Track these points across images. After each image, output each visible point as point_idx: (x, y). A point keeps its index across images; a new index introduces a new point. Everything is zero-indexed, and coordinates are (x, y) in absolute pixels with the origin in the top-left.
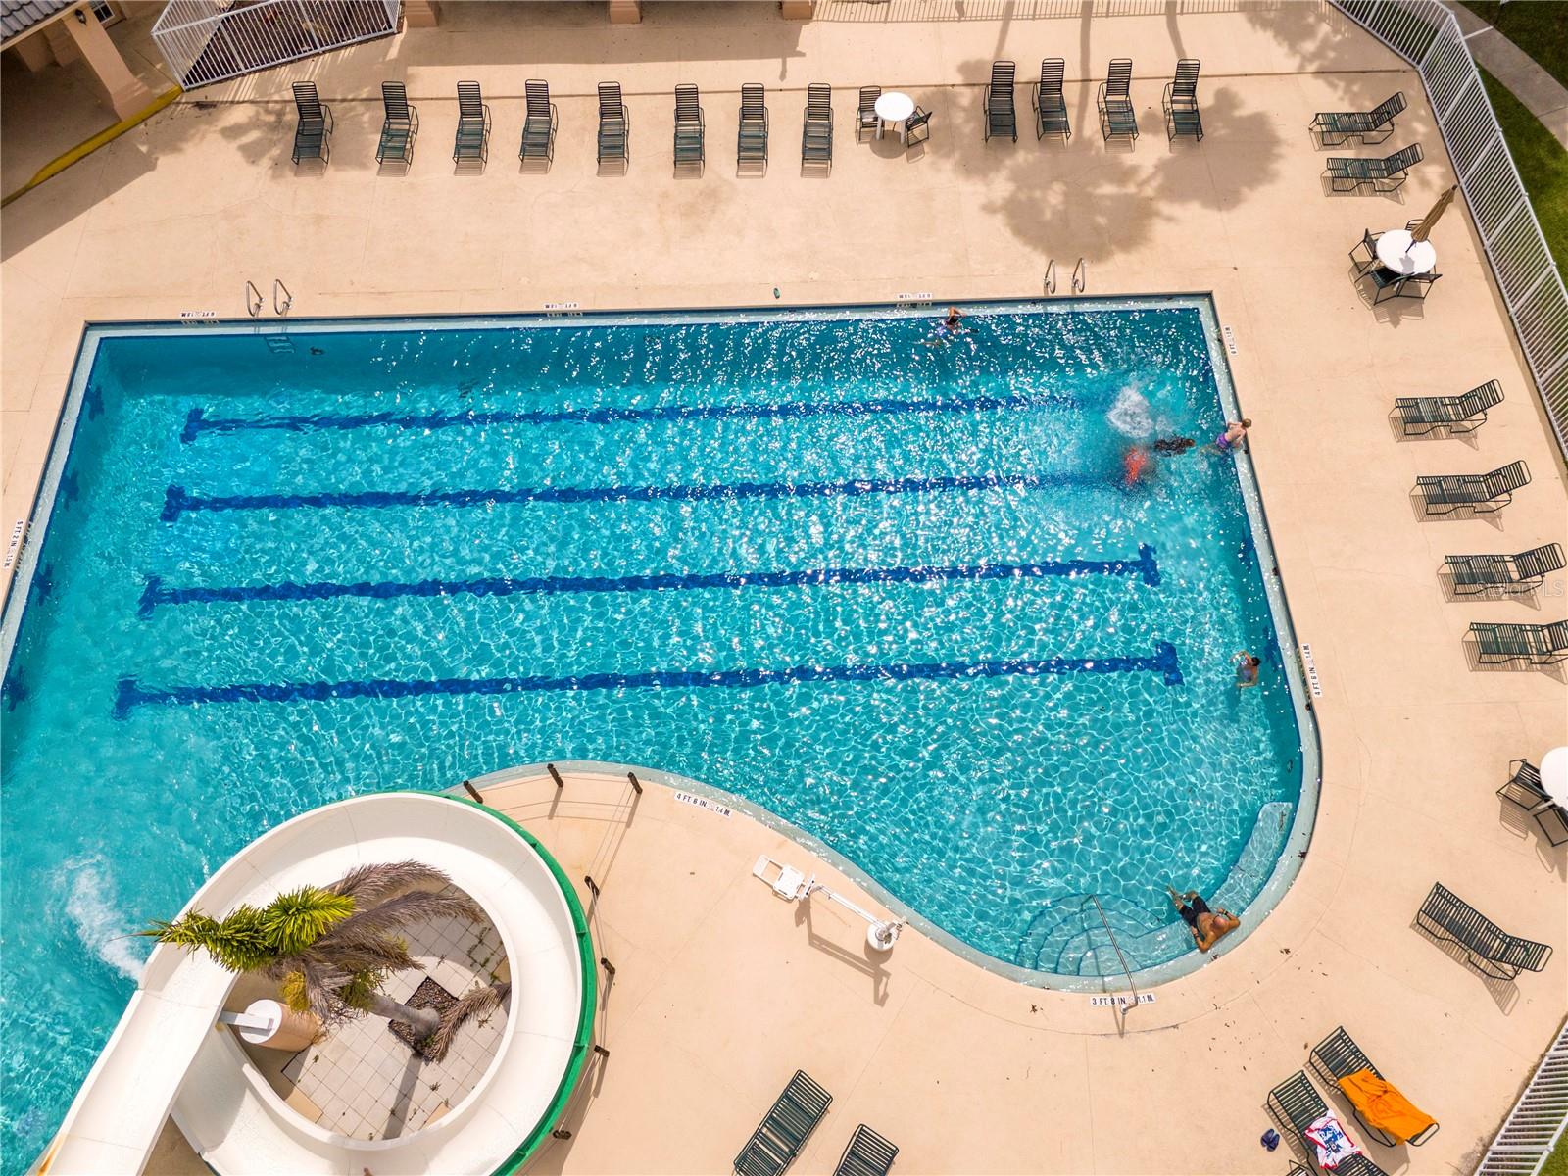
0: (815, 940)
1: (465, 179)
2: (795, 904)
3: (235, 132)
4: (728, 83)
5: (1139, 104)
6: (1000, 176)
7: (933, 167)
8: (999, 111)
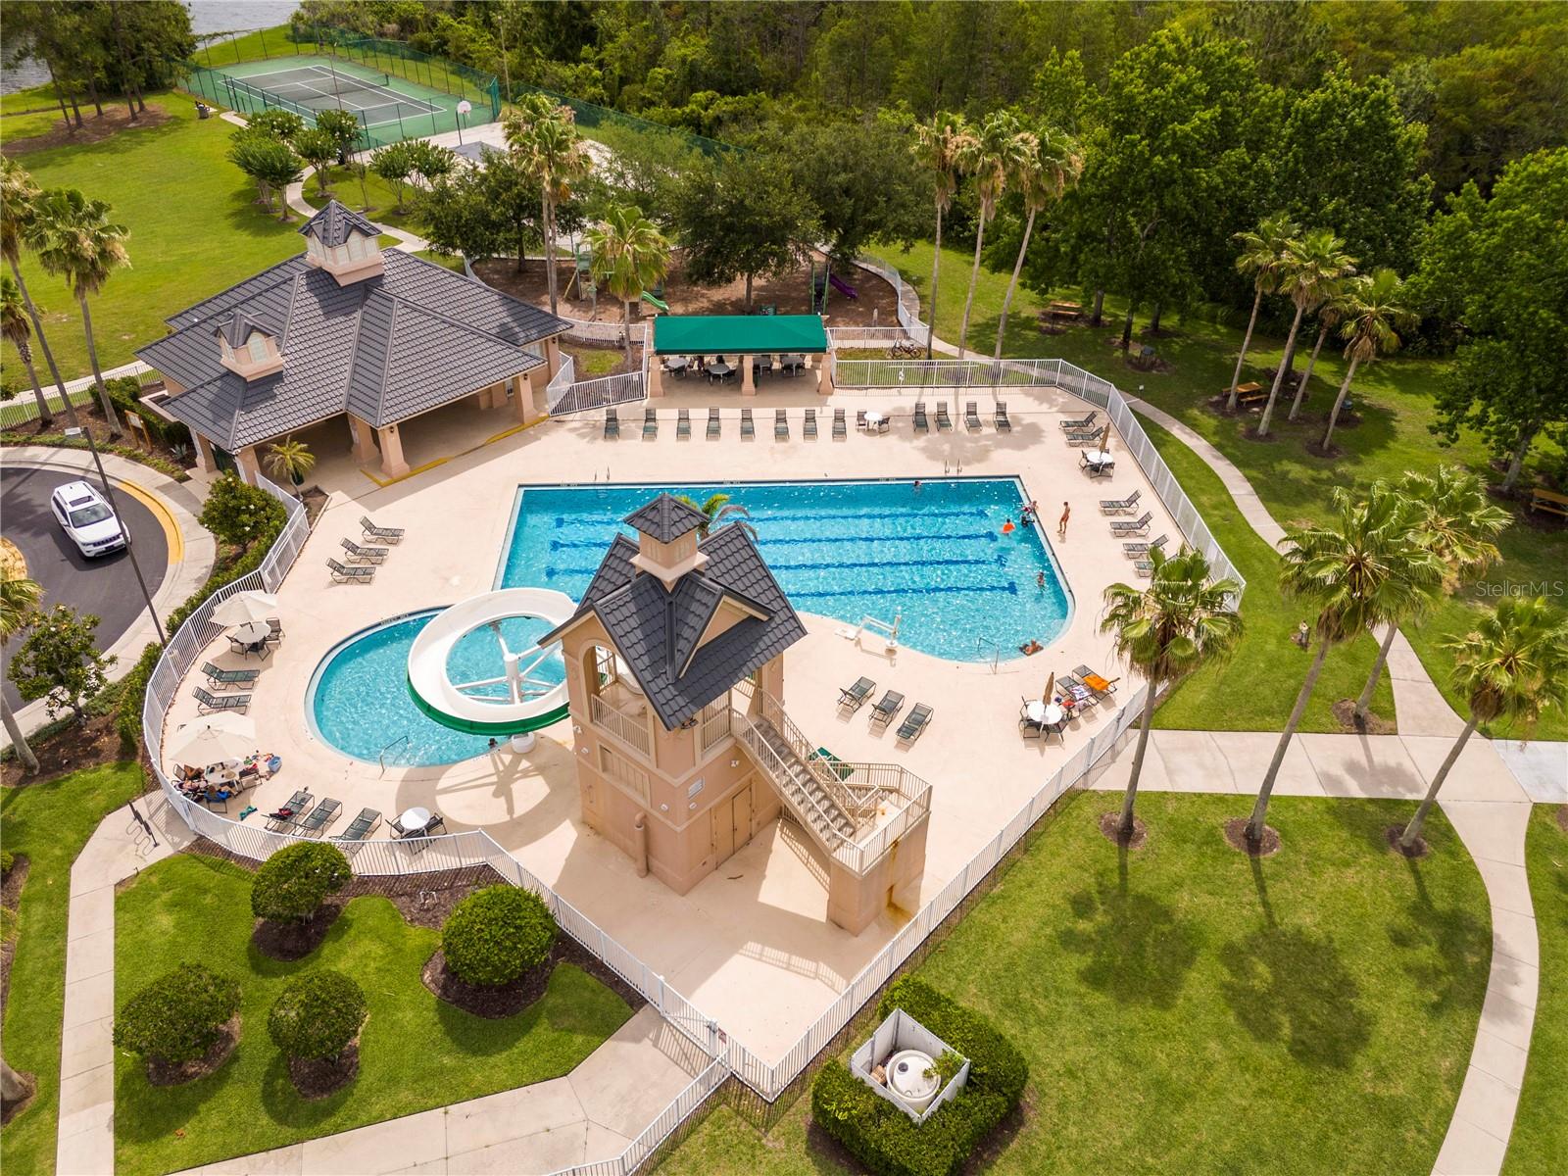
0: (864, 651)
1: (682, 443)
2: (854, 641)
3: (574, 430)
4: (795, 415)
5: (981, 418)
6: (922, 441)
7: (891, 440)
8: (920, 421)
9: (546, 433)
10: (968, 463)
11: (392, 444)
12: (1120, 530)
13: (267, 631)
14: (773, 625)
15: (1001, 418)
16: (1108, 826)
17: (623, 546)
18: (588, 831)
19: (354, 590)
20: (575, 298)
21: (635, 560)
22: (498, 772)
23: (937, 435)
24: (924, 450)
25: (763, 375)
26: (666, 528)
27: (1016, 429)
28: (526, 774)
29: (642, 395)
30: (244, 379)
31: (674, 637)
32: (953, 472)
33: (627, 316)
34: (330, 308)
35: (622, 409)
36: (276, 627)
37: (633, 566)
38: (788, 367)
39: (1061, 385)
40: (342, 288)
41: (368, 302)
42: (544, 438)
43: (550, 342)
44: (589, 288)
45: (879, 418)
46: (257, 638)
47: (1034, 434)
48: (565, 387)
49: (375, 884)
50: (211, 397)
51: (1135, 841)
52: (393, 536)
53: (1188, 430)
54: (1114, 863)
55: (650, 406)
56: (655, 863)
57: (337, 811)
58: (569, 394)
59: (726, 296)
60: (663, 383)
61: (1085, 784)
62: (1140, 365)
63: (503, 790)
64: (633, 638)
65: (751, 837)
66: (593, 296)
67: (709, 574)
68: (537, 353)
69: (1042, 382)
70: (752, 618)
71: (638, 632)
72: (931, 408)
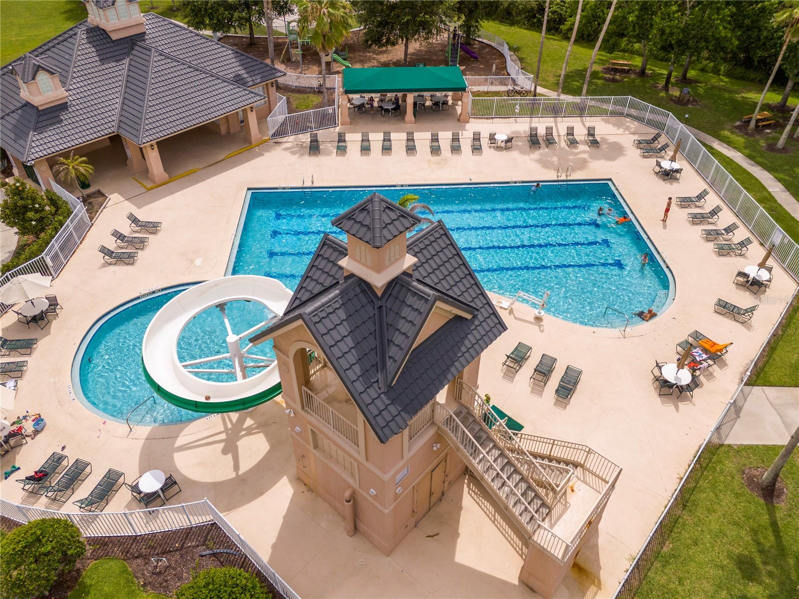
0: (516, 318)
1: (365, 157)
2: (508, 311)
3: (288, 149)
4: (445, 137)
5: (578, 138)
6: (536, 154)
7: (514, 154)
8: (534, 141)
9: (268, 151)
10: (573, 170)
11: (154, 158)
12: (697, 219)
13: (45, 305)
14: (477, 323)
15: (591, 138)
16: (751, 482)
17: (330, 247)
18: (303, 488)
19: (121, 270)
20: (288, 61)
21: (344, 262)
22: (226, 430)
23: (547, 150)
24: (539, 161)
25: (420, 110)
26: (377, 231)
27: (604, 147)
28: (250, 432)
29: (335, 124)
30: (37, 108)
31: (384, 344)
32: (563, 177)
33: (324, 72)
34: (104, 56)
35: (321, 134)
36: (53, 303)
37: (341, 268)
38: (436, 104)
39: (628, 115)
40: (113, 42)
41: (134, 52)
42: (267, 154)
43: (270, 86)
44: (297, 53)
45: (505, 138)
46: (36, 312)
47: (616, 150)
48: (281, 118)
49: (114, 545)
50: (14, 122)
51: (778, 497)
52: (152, 227)
53: (725, 145)
54: (765, 519)
55: (342, 131)
56: (362, 527)
57: (88, 469)
58: (284, 124)
59: (389, 59)
60: (349, 116)
61: (720, 437)
62: (679, 101)
63: (230, 448)
64: (343, 347)
65: (443, 494)
66: (300, 59)
67: (416, 275)
68: (261, 93)
69: (614, 114)
70: (458, 318)
71: (349, 340)
72: (542, 131)
